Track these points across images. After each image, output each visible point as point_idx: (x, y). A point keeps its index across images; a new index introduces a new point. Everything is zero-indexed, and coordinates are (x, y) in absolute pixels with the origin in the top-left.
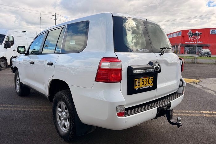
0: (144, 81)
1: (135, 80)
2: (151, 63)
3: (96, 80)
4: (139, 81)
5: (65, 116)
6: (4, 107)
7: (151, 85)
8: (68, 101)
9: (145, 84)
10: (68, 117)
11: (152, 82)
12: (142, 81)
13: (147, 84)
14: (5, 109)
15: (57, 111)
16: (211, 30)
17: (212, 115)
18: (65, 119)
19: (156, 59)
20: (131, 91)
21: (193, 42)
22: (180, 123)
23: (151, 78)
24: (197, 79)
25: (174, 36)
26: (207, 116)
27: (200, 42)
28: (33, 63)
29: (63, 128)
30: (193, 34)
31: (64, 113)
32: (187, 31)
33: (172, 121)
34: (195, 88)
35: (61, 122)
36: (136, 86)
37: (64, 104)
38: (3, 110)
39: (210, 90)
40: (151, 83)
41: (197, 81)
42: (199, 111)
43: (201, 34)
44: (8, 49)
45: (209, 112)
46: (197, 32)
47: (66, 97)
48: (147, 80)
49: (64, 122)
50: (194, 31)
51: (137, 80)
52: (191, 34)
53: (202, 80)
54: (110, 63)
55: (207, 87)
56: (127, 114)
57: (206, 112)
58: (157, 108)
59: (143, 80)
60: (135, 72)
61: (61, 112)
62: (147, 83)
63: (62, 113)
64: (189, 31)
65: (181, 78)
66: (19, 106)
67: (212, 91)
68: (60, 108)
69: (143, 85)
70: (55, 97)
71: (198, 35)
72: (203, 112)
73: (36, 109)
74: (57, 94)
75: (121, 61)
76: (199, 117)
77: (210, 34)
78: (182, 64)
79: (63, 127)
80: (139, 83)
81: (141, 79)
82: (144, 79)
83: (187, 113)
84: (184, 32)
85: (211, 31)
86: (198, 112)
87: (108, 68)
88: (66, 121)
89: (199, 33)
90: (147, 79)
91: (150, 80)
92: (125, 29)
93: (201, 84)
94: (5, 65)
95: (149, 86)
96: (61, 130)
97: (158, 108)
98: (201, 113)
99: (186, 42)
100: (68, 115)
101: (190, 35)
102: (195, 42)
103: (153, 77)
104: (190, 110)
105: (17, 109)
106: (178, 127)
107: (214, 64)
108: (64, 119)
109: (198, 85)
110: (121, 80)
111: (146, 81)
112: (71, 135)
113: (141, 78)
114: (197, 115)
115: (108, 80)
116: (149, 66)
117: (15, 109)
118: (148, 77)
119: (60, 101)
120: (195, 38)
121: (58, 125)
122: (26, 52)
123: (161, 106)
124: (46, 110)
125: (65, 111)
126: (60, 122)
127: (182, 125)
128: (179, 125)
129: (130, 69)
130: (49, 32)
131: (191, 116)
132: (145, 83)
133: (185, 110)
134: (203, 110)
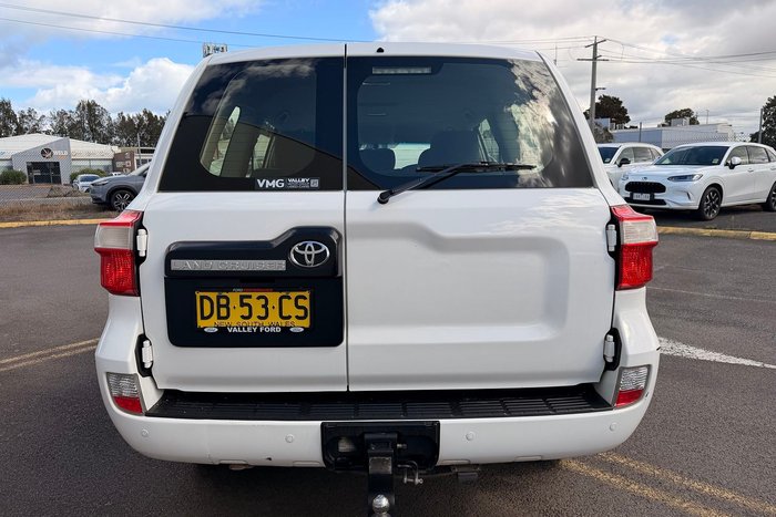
1: (199, 294)
4: (223, 301)
7: (299, 326)
9: (261, 318)
11: (300, 313)
12: (242, 305)
13: (274, 317)
36: (204, 318)
40: (299, 318)
48: (273, 304)
51: (211, 295)
58: (316, 423)
59: (246, 301)
62: (274, 313)
69: (244, 318)
78: (619, 245)
80: (223, 309)
81: (234, 296)
82: (250, 297)
90: (273, 296)
91: (289, 303)
95: (285, 329)
97: (326, 427)
103: (307, 294)
111: (265, 306)
113: (231, 291)
118: (278, 291)
132: (259, 312)
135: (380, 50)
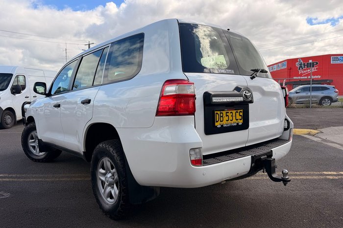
0: (230, 115)
1: (216, 112)
2: (238, 89)
3: (157, 115)
4: (221, 115)
5: (111, 180)
6: (14, 178)
7: (241, 122)
8: (115, 154)
9: (231, 120)
10: (115, 180)
11: (240, 117)
12: (227, 116)
13: (234, 120)
14: (16, 180)
15: (99, 174)
16: (332, 57)
17: (340, 177)
18: (111, 185)
19: (245, 84)
20: (210, 129)
21: (306, 77)
22: (287, 177)
23: (239, 111)
24: (314, 129)
25: (275, 69)
26: (331, 177)
27: (317, 77)
28: (58, 106)
29: (109, 199)
30: (304, 64)
31: (109, 175)
32: (296, 60)
33: (274, 176)
34: (312, 141)
35: (105, 191)
36: (217, 122)
37: (109, 161)
38: (13, 181)
39: (335, 143)
40: (240, 119)
41: (314, 131)
42: (320, 172)
43: (317, 63)
44: (17, 95)
45: (335, 173)
46: (310, 61)
47: (111, 149)
48: (234, 115)
49: (109, 189)
50: (305, 59)
51: (219, 112)
52: (301, 64)
53: (323, 130)
54: (177, 87)
55: (329, 140)
56: (205, 164)
57: (330, 173)
58: (250, 156)
59: (227, 114)
60: (215, 100)
61: (104, 174)
62: (234, 118)
63: (106, 176)
64: (299, 60)
65: (286, 116)
66: (37, 175)
67: (339, 144)
68: (104, 169)
69: (227, 121)
70: (94, 152)
71: (313, 66)
72: (325, 173)
73: (64, 179)
74: (98, 147)
75: (193, 84)
76: (319, 179)
77: (332, 62)
78: (286, 95)
79: (108, 197)
80: (222, 118)
81: (224, 112)
82: (228, 112)
83: (300, 175)
84: (291, 62)
85: (332, 59)
86: (316, 173)
87: (175, 93)
88: (113, 188)
89: (313, 63)
90: (234, 112)
91: (238, 114)
92: (198, 37)
93: (320, 135)
94: (12, 121)
95: (238, 124)
96: (105, 203)
97: (252, 157)
98: (321, 175)
99: (295, 78)
100: (116, 177)
101: (301, 67)
102: (309, 77)
103: (242, 110)
104: (304, 171)
105: (35, 180)
106: (285, 185)
107: (341, 107)
108: (109, 185)
109: (316, 137)
110: (195, 111)
111: (232, 116)
112: (121, 207)
113: (224, 110)
114: (315, 177)
115: (175, 112)
116: (236, 92)
117: (31, 180)
118: (235, 110)
119: (102, 157)
120: (308, 70)
121: (101, 196)
122: (47, 92)
123: (257, 154)
124: (79, 179)
125: (110, 172)
126: (103, 191)
127: (290, 181)
128: (285, 181)
129: (207, 96)
130: (82, 58)
131: (307, 179)
132: (231, 118)
133: (297, 172)
134: (324, 171)
135: (229, 30)
